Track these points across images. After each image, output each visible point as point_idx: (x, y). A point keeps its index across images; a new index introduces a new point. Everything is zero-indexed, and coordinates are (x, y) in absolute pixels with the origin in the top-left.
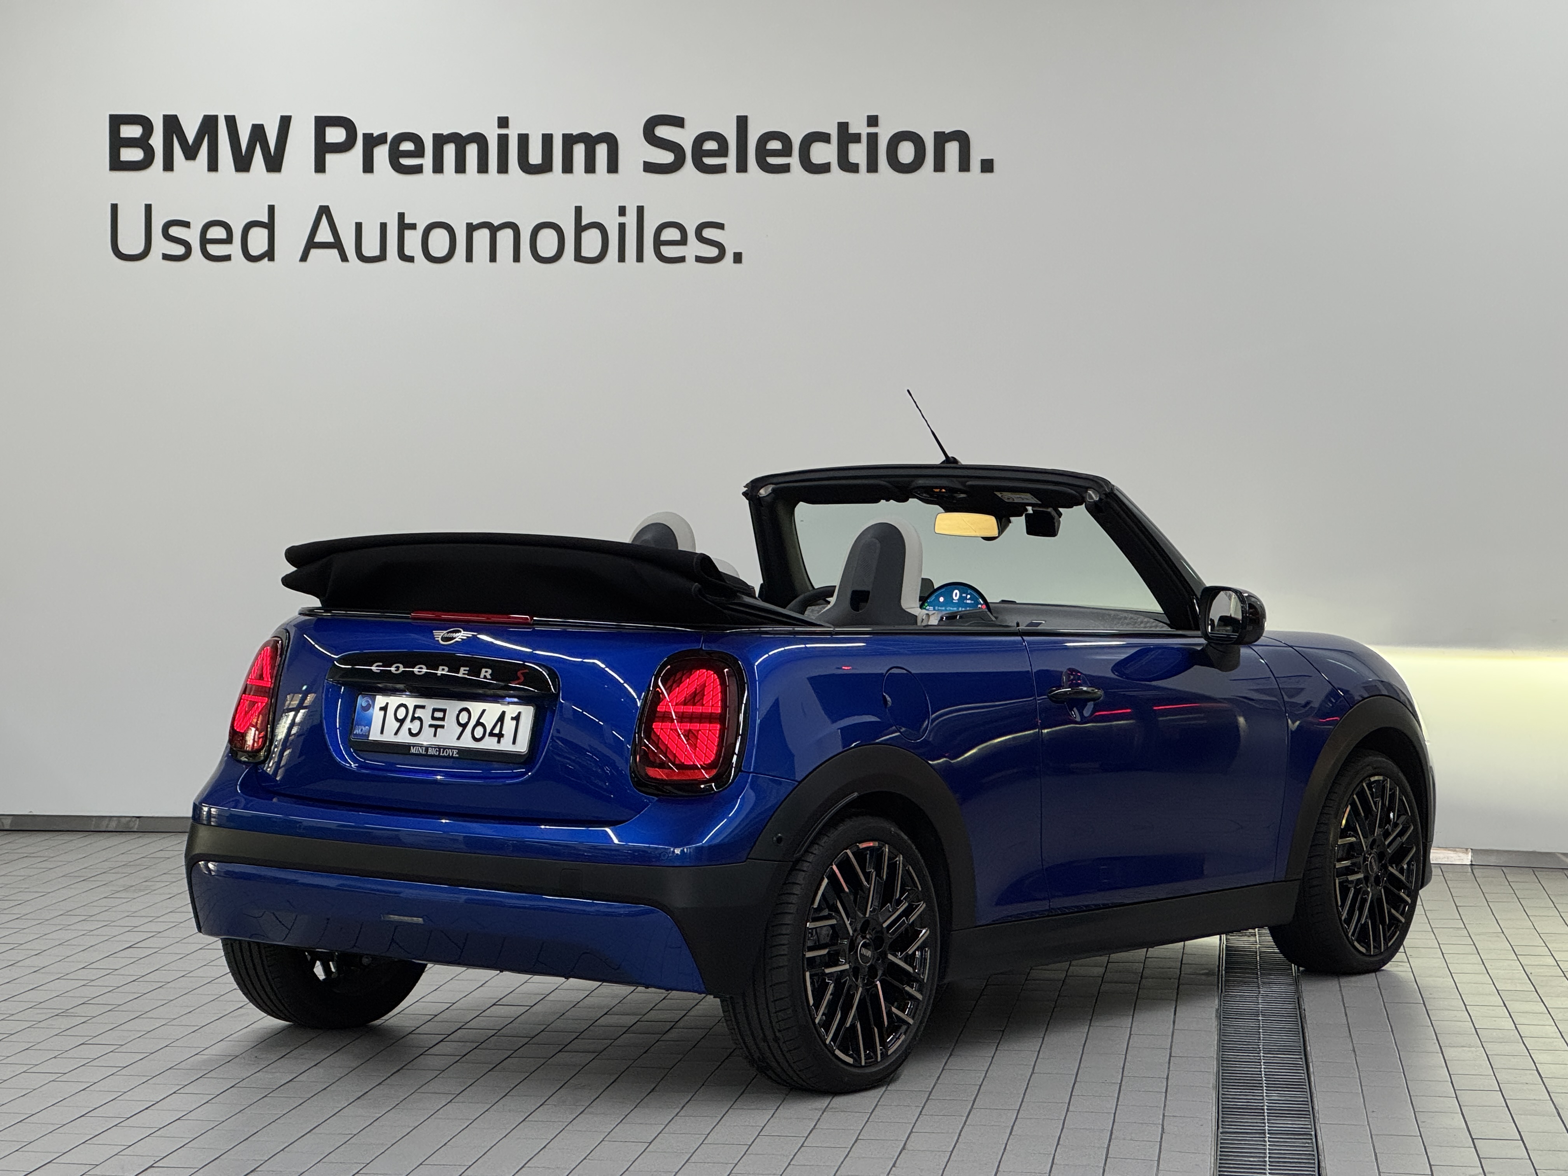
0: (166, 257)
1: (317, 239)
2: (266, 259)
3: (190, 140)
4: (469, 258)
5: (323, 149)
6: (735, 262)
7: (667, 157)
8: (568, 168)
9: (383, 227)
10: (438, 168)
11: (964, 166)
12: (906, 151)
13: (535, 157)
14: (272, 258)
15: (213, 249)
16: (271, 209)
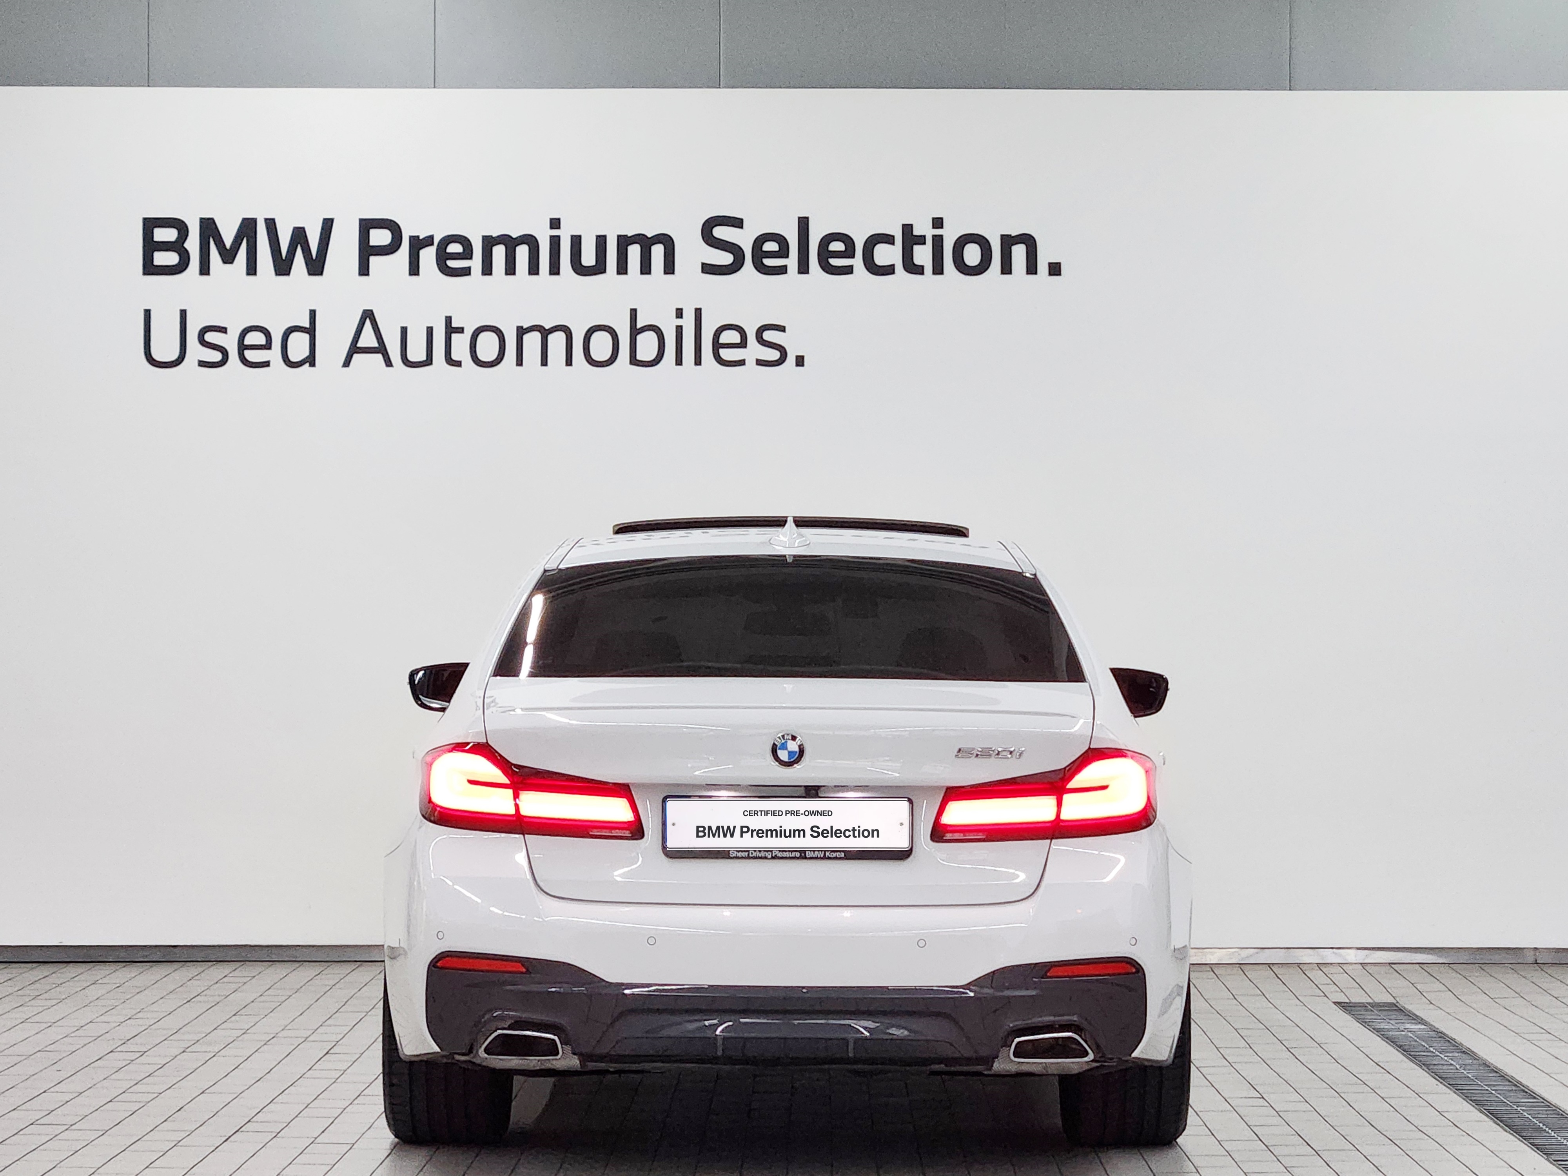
0: (203, 364)
1: (360, 344)
2: (308, 364)
3: (228, 243)
4: (520, 362)
5: (367, 252)
6: (798, 365)
7: (726, 259)
8: (622, 269)
9: (430, 331)
10: (487, 270)
11: (1032, 269)
12: (972, 255)
13: (588, 258)
14: (313, 364)
15: (250, 355)
16: (313, 313)
